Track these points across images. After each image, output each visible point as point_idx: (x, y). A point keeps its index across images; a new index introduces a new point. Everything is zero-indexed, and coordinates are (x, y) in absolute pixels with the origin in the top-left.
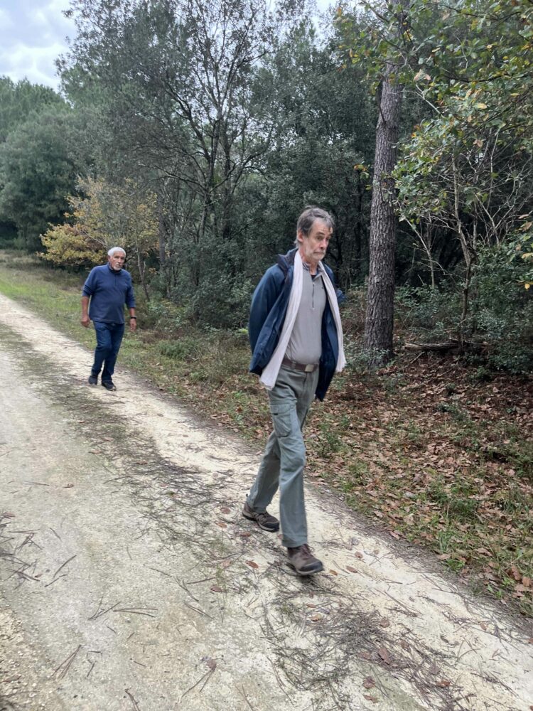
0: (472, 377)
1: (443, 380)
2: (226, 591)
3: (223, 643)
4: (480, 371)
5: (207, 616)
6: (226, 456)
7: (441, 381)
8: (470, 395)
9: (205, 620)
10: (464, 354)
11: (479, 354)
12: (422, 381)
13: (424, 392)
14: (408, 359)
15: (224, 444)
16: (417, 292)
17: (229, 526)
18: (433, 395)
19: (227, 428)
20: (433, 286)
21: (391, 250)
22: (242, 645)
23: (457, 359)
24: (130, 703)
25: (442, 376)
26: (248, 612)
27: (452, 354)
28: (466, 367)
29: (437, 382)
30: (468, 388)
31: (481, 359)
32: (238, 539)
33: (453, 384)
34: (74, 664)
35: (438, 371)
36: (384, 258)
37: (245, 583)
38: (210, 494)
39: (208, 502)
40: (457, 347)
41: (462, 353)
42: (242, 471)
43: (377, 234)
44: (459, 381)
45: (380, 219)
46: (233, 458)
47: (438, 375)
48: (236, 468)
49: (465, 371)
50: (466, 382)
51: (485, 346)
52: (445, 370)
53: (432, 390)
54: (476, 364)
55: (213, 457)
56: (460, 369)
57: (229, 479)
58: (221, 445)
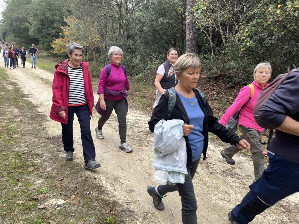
0: (227, 87)
1: (216, 89)
2: (142, 146)
3: (143, 156)
4: (230, 84)
5: (137, 151)
6: (138, 116)
7: (215, 89)
8: (226, 94)
9: (138, 152)
10: (224, 79)
11: (229, 78)
12: (208, 90)
13: (209, 94)
14: (203, 82)
15: (136, 112)
16: (206, 56)
17: (141, 132)
18: (212, 95)
19: (137, 108)
20: (212, 54)
21: (194, 40)
22: (148, 156)
23: (221, 81)
24: (120, 168)
25: (216, 88)
26: (150, 150)
27: (220, 79)
28: (225, 84)
29: (214, 90)
30: (225, 91)
31: (231, 80)
32: (145, 135)
33: (219, 90)
34: (103, 162)
35: (214, 86)
36: (192, 43)
37: (148, 144)
38: (134, 125)
39: (134, 127)
40: (221, 76)
41: (223, 79)
42: (143, 119)
43: (189, 34)
44: (222, 89)
45: (189, 28)
46: (140, 116)
47: (214, 87)
48: (141, 118)
49: (224, 85)
50: (224, 89)
51: (232, 75)
52: (217, 85)
53: (212, 93)
54: (228, 82)
55: (133, 116)
56: (222, 84)
57: (140, 121)
58: (135, 113)
